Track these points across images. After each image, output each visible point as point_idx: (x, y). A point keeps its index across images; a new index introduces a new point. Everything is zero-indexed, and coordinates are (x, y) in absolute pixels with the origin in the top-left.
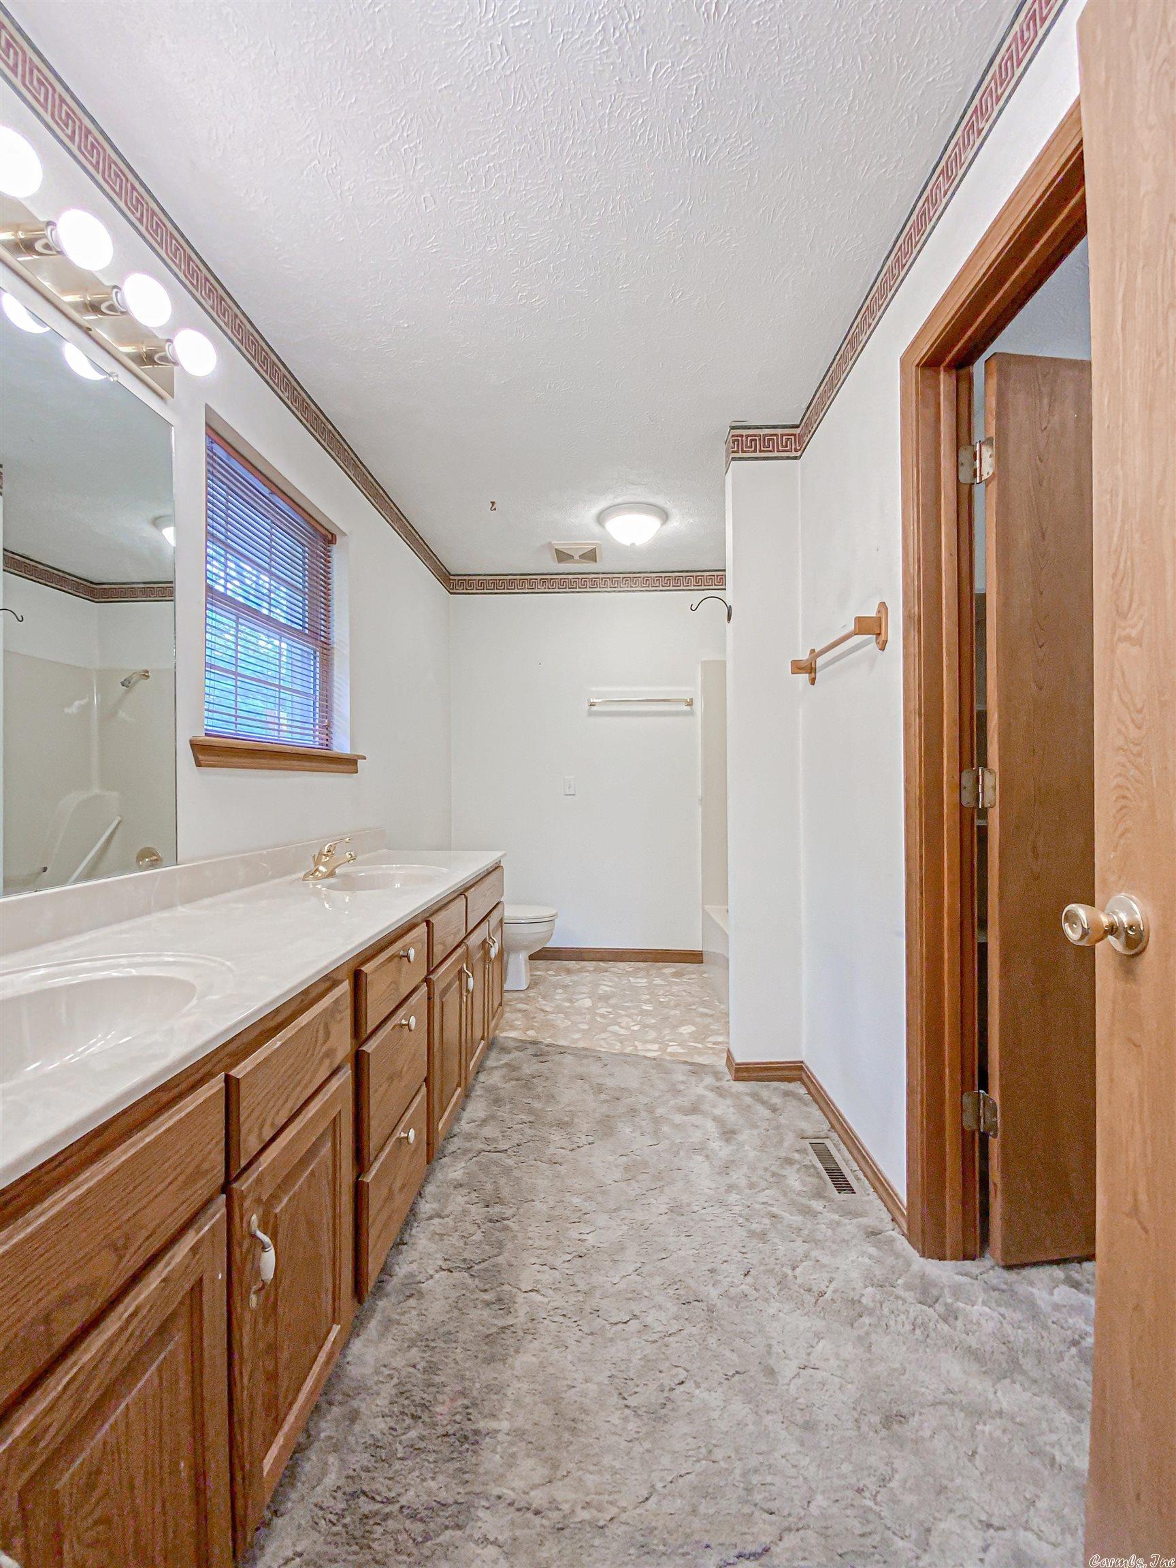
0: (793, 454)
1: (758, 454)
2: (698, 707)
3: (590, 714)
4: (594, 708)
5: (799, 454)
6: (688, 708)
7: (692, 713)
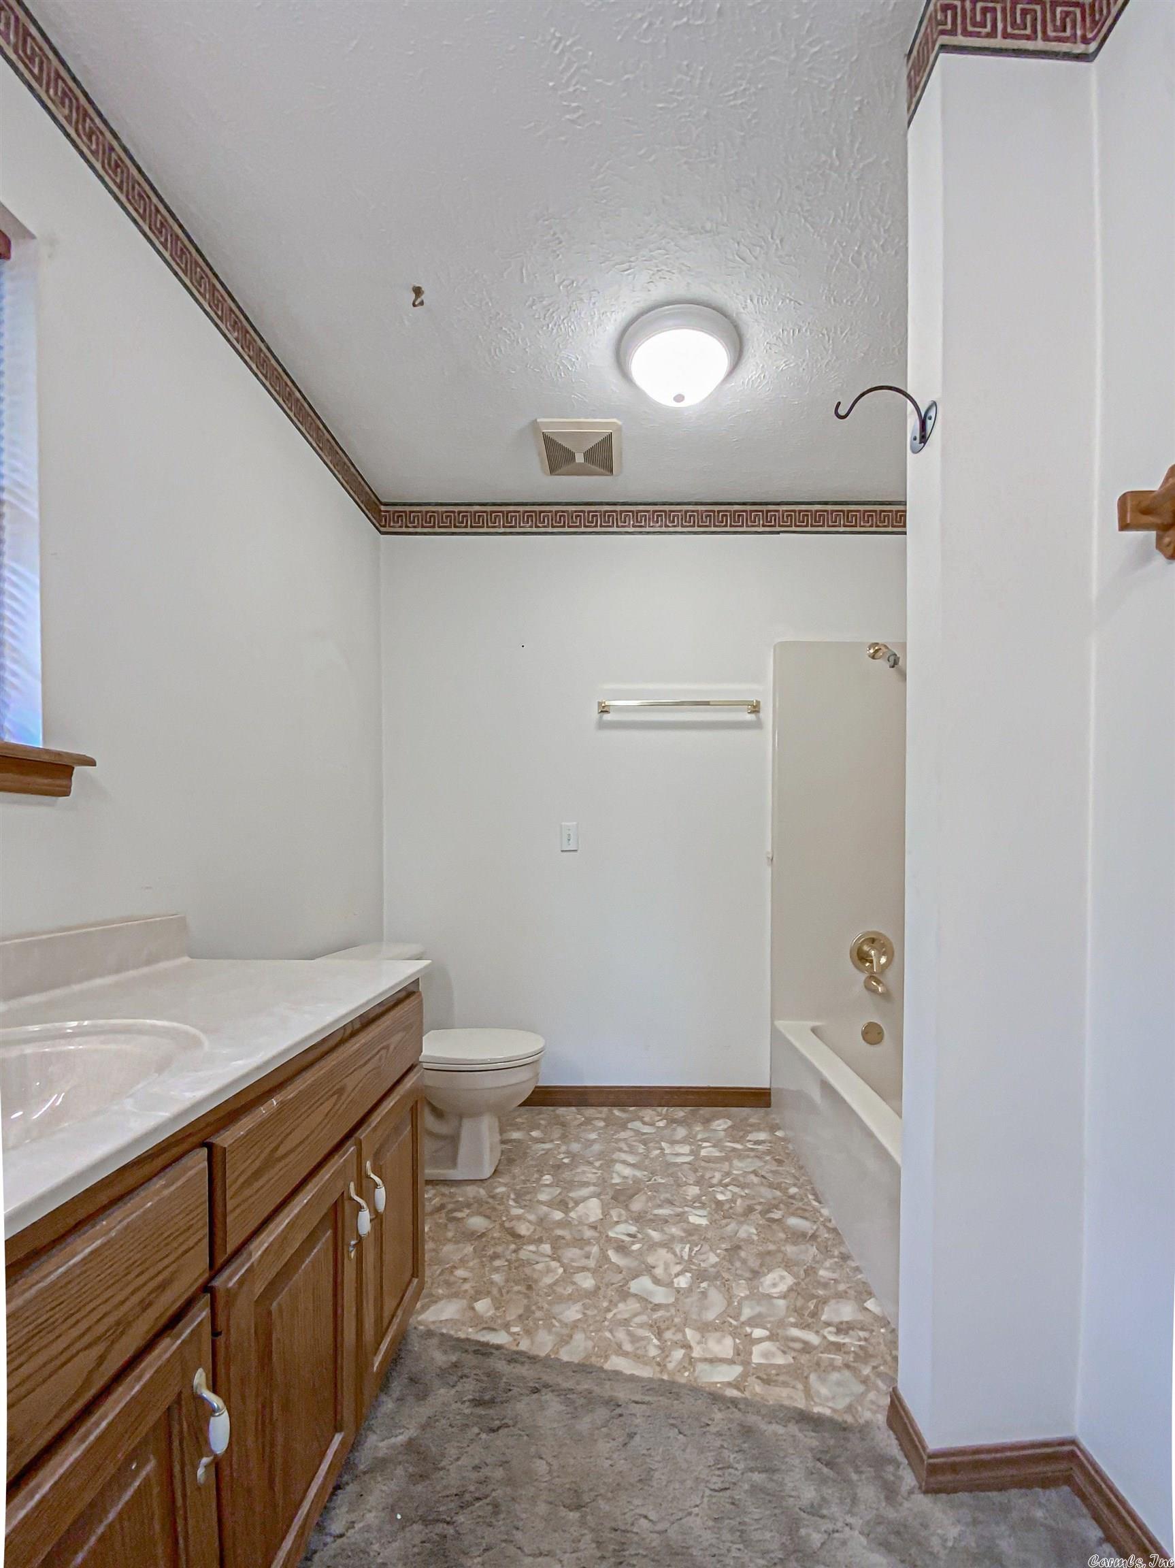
0: (1079, 48)
1: (998, 42)
2: (767, 714)
3: (602, 725)
4: (607, 717)
5: (1093, 46)
6: (750, 717)
7: (758, 725)
